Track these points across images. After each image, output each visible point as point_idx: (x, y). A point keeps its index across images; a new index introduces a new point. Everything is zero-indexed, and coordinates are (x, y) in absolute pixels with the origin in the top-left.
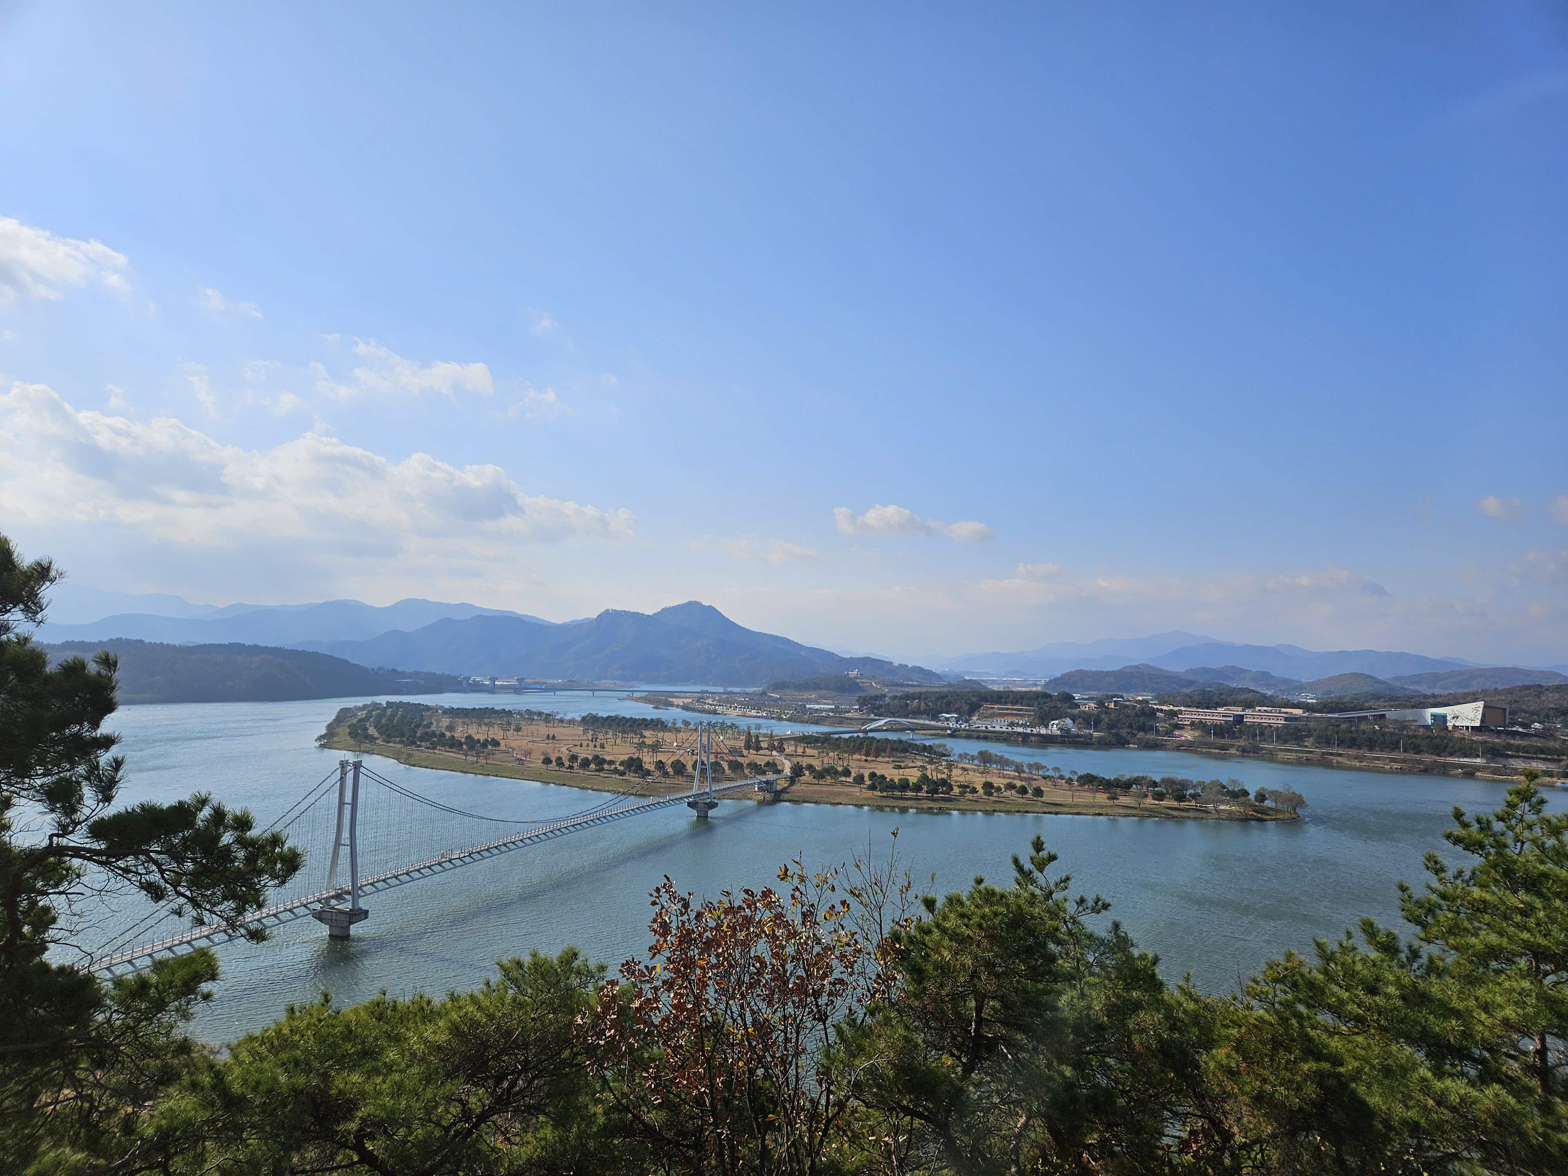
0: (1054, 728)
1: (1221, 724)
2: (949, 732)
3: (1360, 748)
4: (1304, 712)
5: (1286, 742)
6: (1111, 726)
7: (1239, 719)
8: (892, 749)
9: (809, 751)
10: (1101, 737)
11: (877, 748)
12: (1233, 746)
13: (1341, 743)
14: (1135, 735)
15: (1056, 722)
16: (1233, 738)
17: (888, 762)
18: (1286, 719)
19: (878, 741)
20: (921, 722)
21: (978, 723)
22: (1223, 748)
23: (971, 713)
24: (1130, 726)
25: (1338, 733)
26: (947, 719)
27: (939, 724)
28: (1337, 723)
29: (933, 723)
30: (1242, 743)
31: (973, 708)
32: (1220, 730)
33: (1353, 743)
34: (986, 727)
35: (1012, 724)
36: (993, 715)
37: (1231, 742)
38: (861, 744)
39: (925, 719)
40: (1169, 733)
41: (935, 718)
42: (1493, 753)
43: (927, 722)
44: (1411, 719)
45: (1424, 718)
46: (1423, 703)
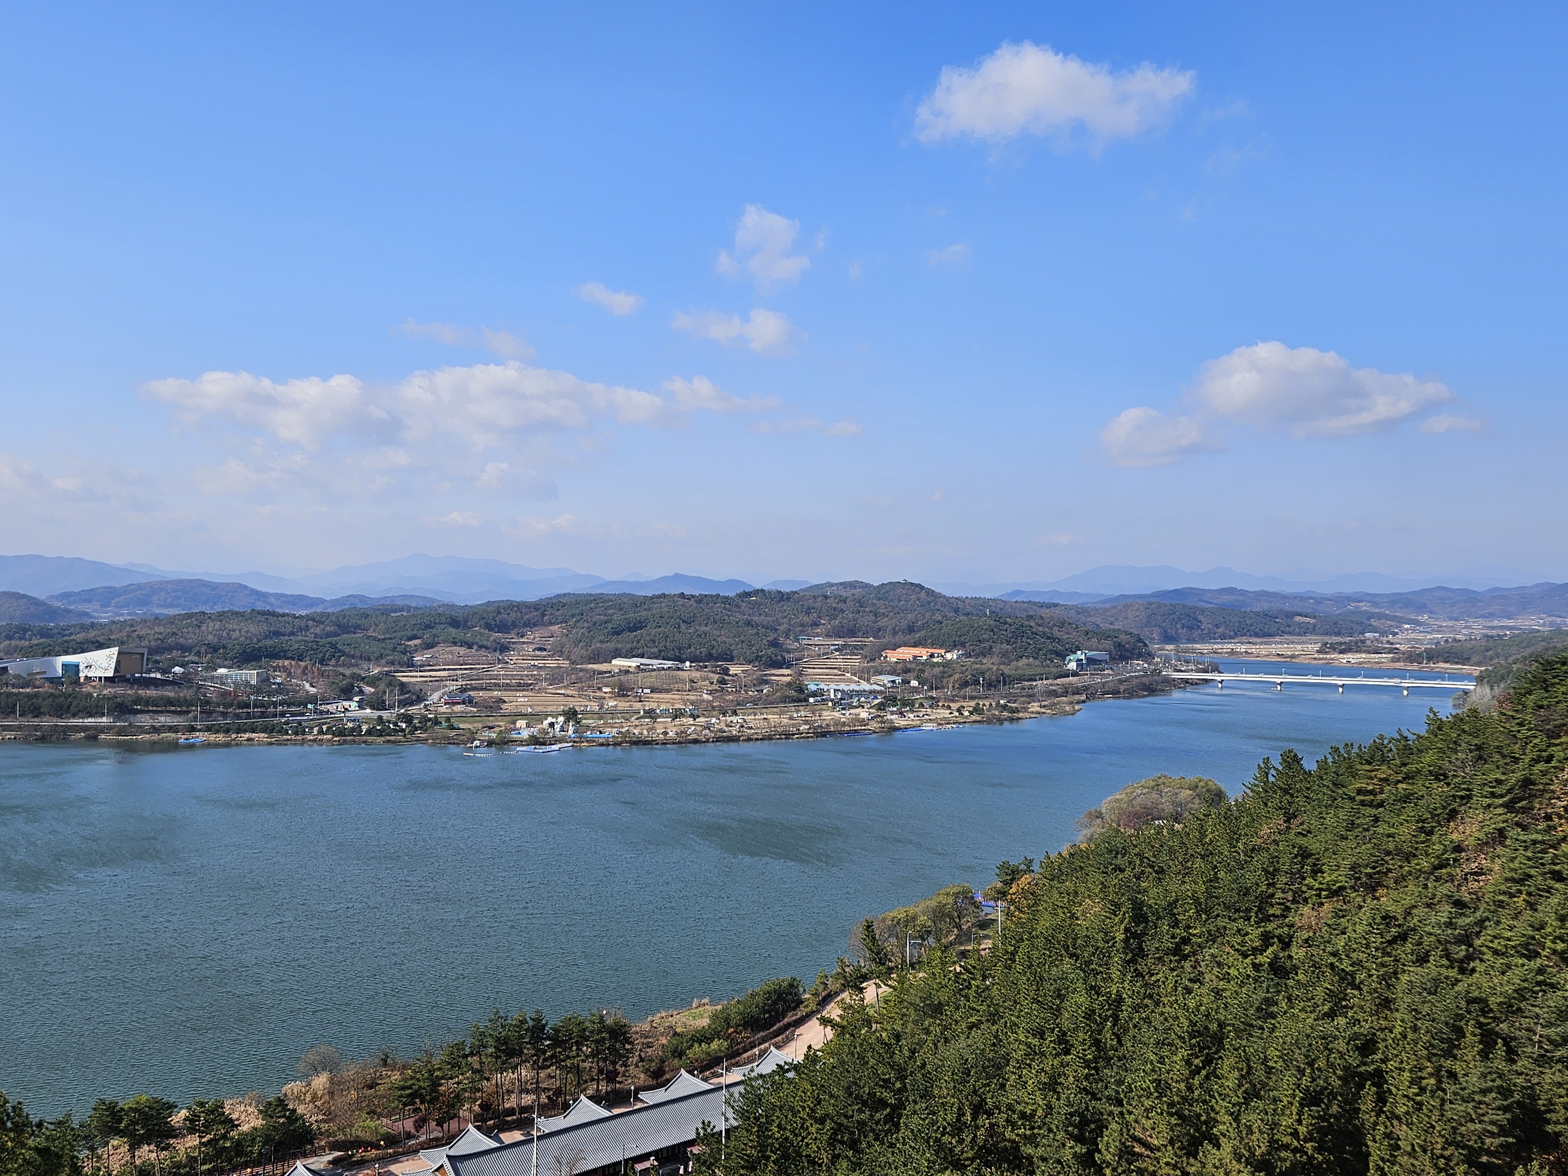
42: (122, 709)
44: (38, 670)
45: (54, 668)
46: (57, 648)
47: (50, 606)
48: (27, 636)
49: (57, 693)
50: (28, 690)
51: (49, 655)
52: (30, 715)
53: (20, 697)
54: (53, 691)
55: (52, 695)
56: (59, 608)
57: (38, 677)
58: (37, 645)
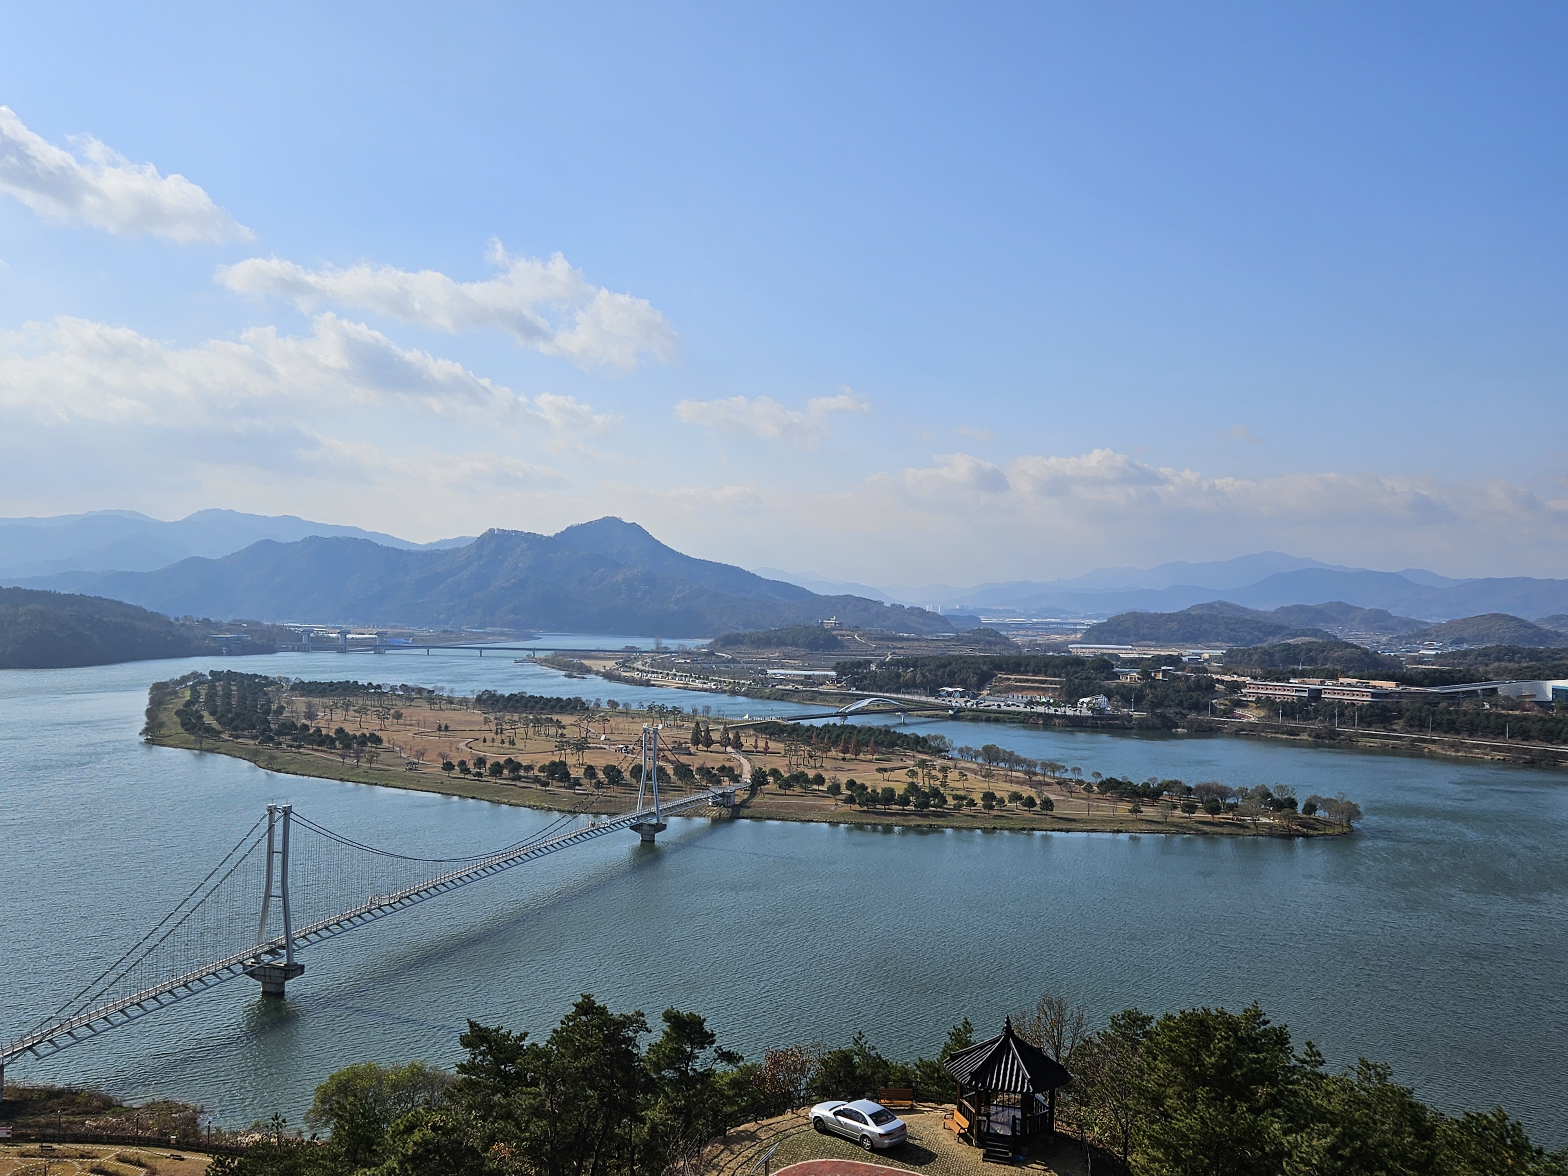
0: (1084, 707)
1: (1293, 702)
2: (951, 712)
3: (1459, 734)
4: (1397, 686)
5: (1369, 725)
6: (1155, 705)
7: (1316, 695)
8: (876, 743)
9: (772, 745)
10: (1142, 719)
11: (858, 742)
12: (1304, 730)
13: (1437, 727)
14: (1185, 716)
15: (1086, 700)
16: (1305, 720)
17: (870, 761)
18: (1373, 695)
19: (860, 731)
20: (916, 698)
21: (990, 701)
22: (1292, 732)
23: (980, 686)
24: (1181, 704)
25: (1434, 713)
26: (950, 694)
27: (939, 701)
28: (1436, 700)
29: (931, 699)
30: (1317, 725)
31: (984, 679)
32: (1290, 710)
33: (1452, 727)
34: (999, 706)
35: (1030, 703)
36: (1009, 690)
37: (1301, 724)
38: (839, 736)
39: (921, 695)
40: (1228, 713)
41: (934, 693)
43: (923, 698)
44: (1527, 693)
45: (1544, 693)
46: (1547, 672)
47: (1539, 629)
48: (1516, 659)
49: (1547, 717)
50: (1517, 712)
51: (1540, 679)
52: (1519, 738)
53: (1510, 719)
54: (1543, 715)
55: (1541, 719)
56: (1548, 631)
57: (1527, 700)
58: (1526, 668)
